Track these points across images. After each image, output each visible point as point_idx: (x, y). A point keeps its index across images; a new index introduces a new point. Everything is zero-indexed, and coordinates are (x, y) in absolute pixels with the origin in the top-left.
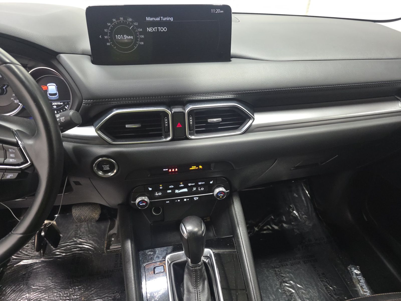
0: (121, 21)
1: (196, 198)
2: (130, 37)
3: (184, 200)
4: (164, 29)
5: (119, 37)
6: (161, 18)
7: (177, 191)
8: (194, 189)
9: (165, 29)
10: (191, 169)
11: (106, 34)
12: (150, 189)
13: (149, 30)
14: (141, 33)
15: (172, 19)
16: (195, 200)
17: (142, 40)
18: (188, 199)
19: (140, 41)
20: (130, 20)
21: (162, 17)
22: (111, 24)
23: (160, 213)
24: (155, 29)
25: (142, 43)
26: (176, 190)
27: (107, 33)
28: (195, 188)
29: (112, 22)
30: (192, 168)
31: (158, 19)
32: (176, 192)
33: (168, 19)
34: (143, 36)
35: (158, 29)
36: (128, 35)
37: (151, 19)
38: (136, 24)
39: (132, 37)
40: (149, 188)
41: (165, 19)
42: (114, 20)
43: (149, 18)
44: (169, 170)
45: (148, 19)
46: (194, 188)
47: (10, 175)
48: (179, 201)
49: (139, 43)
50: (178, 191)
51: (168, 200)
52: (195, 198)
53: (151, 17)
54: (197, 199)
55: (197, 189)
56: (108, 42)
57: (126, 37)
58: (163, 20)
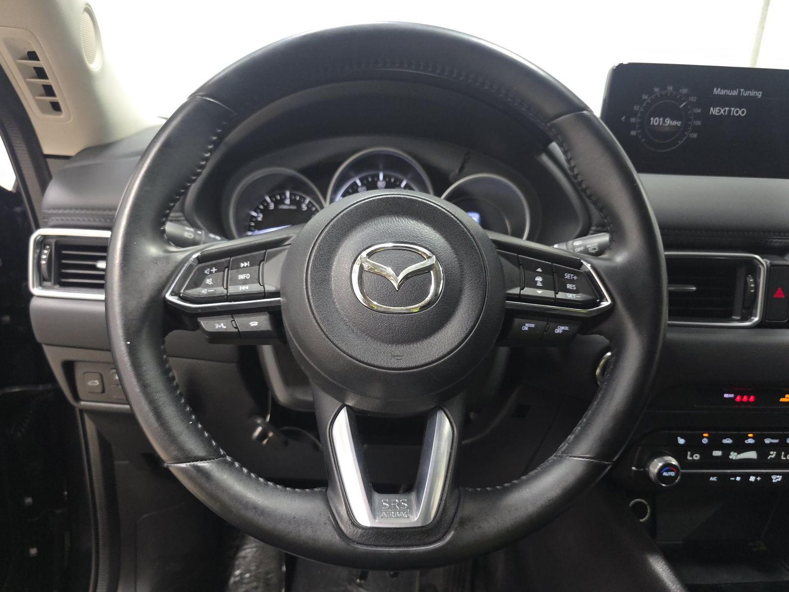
0: (667, 93)
1: (777, 478)
2: (675, 123)
3: (750, 480)
4: (740, 112)
5: (655, 121)
6: (740, 92)
7: (733, 456)
8: (772, 455)
9: (743, 112)
10: (782, 400)
11: (634, 114)
12: (681, 441)
13: (714, 111)
14: (697, 117)
15: (759, 94)
16: (774, 481)
17: (695, 129)
18: (759, 479)
19: (691, 132)
20: (685, 91)
21: (742, 90)
22: (649, 97)
23: (645, 517)
24: (725, 111)
25: (695, 135)
26: (732, 453)
27: (637, 112)
28: (775, 453)
29: (651, 93)
30: (785, 397)
31: (735, 93)
32: (731, 457)
33: (752, 93)
34: (699, 123)
35: (730, 111)
36: (672, 119)
37: (723, 92)
38: (693, 99)
39: (679, 123)
40: (679, 438)
41: (747, 94)
42: (656, 90)
43: (719, 89)
44: (735, 397)
45: (717, 91)
46: (772, 453)
47: (563, 328)
48: (738, 479)
49: (689, 135)
50: (736, 454)
51: (713, 475)
52: (774, 477)
53: (723, 88)
54: (779, 480)
55: (778, 455)
56: (634, 129)
57: (668, 121)
58: (744, 95)
